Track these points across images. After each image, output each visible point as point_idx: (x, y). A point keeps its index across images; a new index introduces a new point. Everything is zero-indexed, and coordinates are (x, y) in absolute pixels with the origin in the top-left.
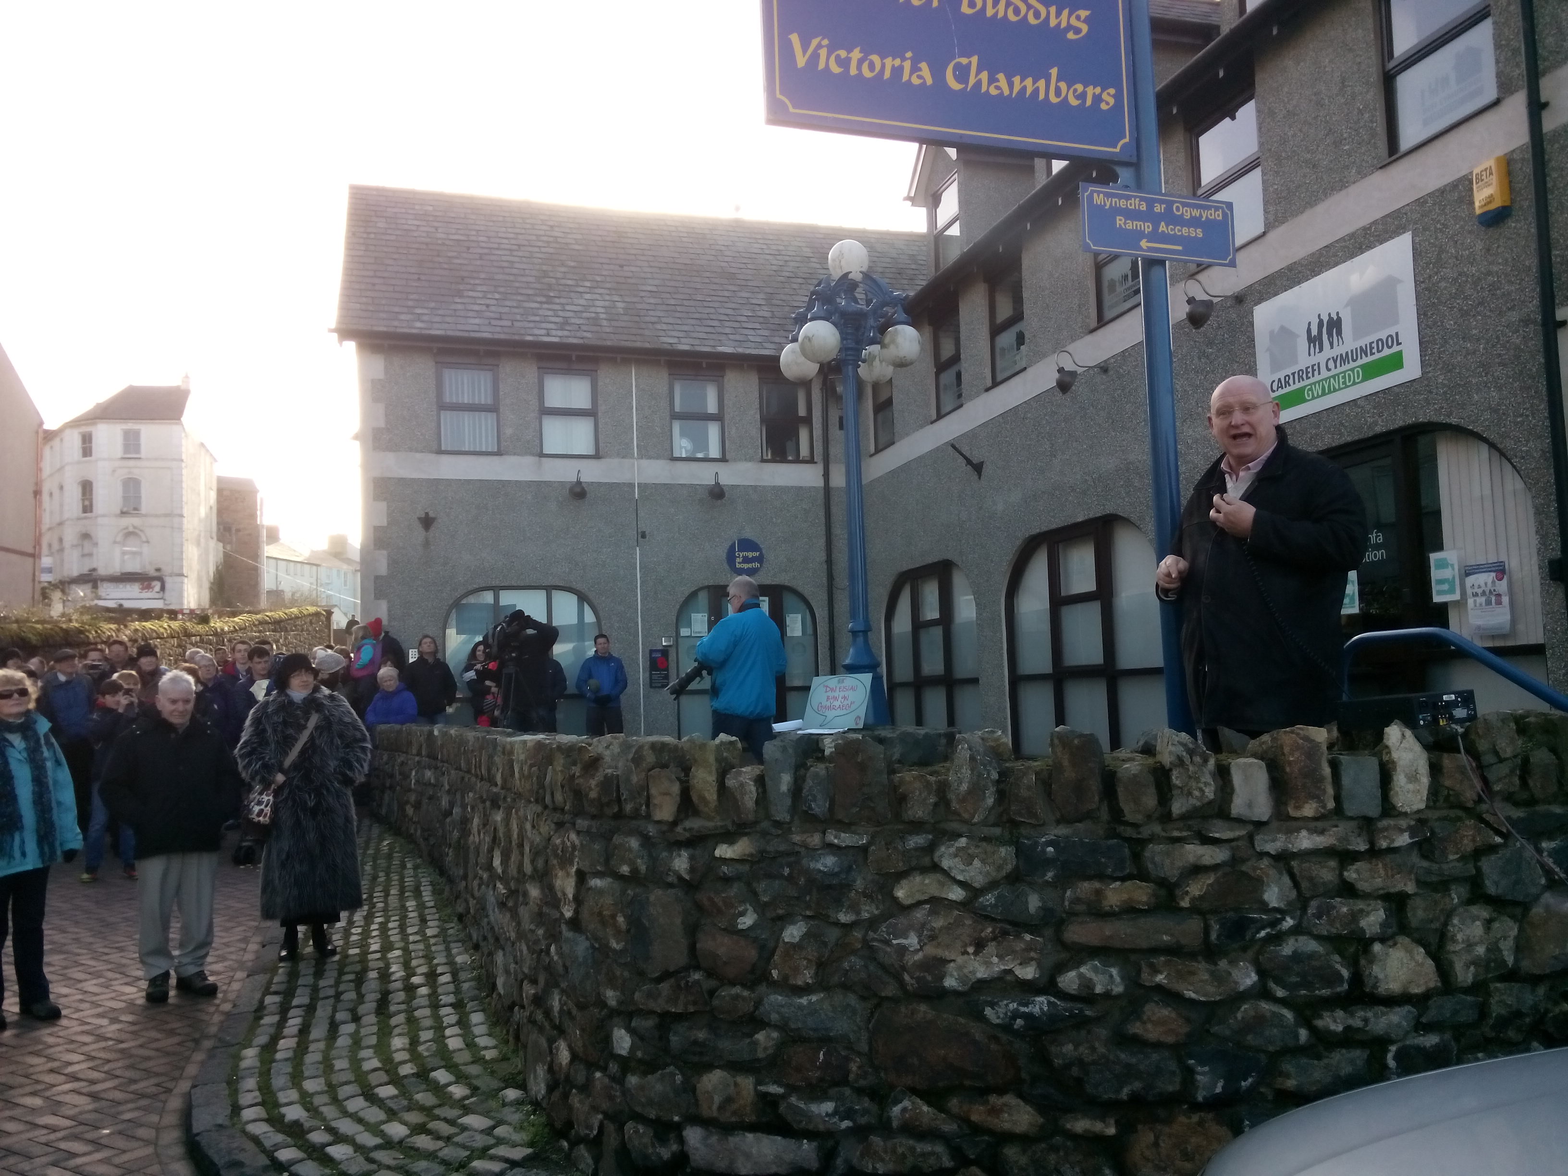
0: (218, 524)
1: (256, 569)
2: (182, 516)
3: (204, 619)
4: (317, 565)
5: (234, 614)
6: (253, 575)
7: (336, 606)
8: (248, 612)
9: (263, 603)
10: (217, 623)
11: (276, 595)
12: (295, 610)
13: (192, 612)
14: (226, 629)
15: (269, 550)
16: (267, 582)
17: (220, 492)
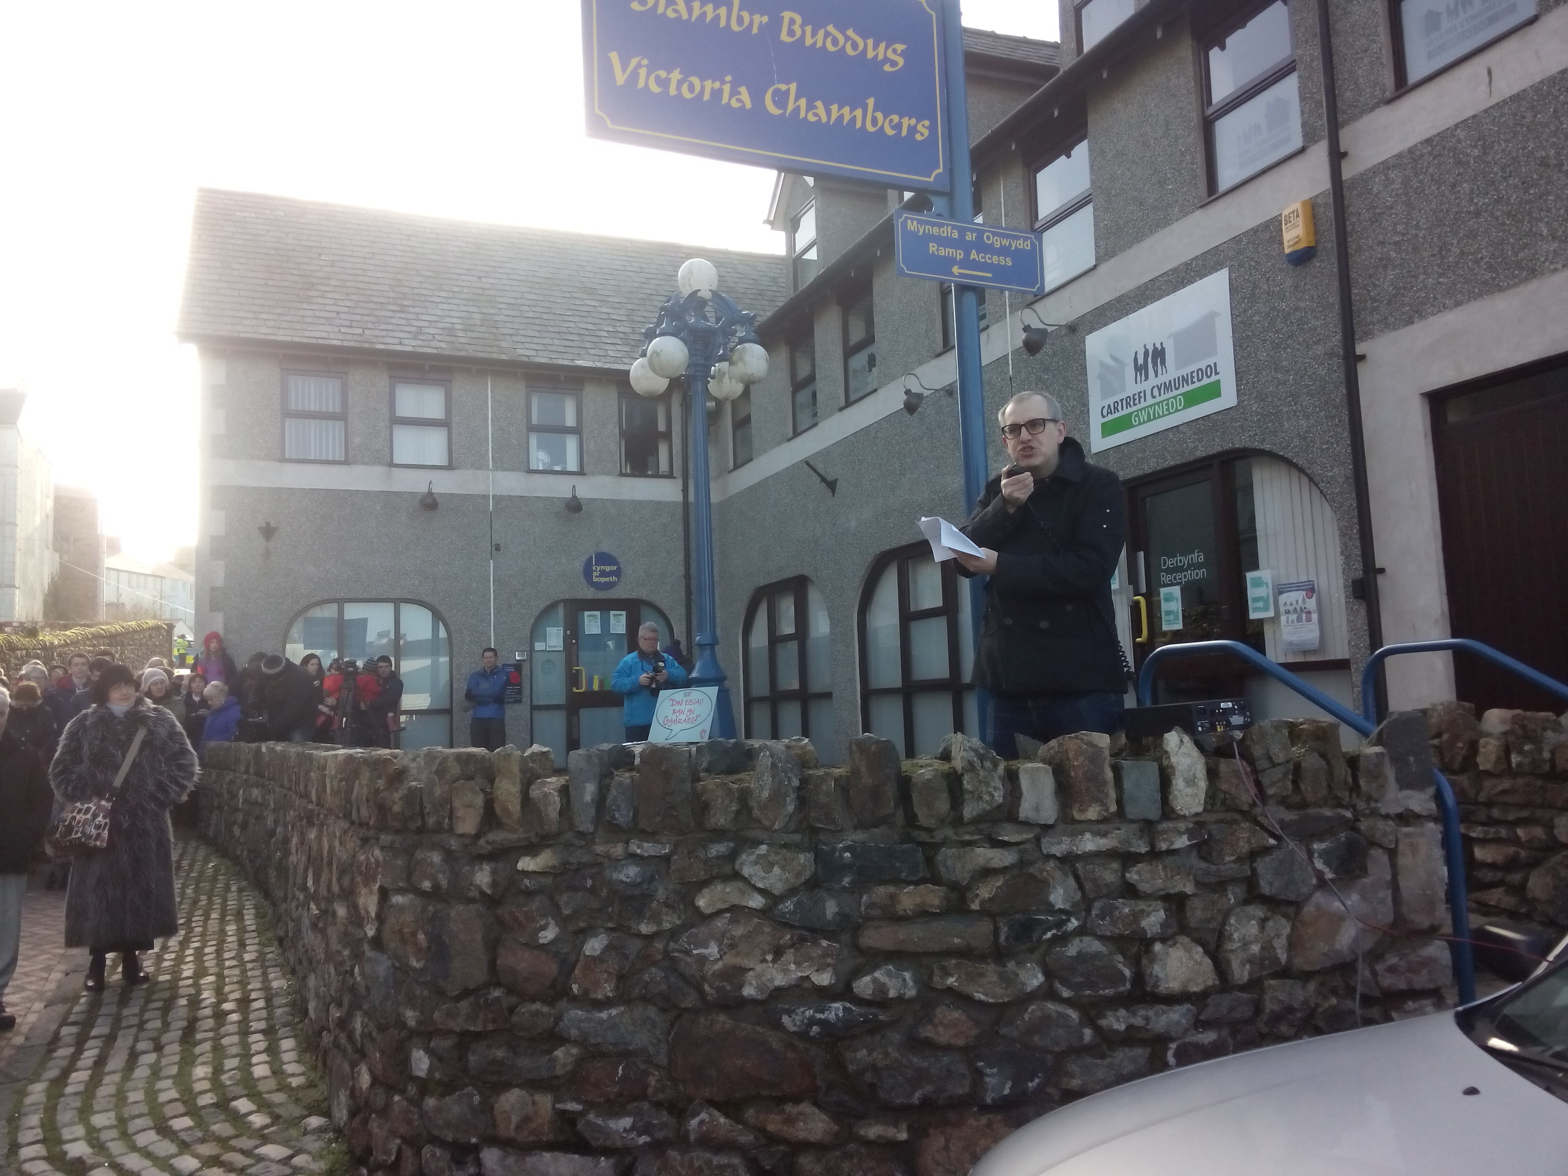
0: (55, 533)
1: (95, 580)
2: (15, 524)
3: (32, 632)
4: (162, 578)
5: (66, 627)
6: (92, 587)
7: (180, 620)
8: (82, 625)
9: (103, 615)
10: (46, 637)
11: (117, 606)
12: (133, 624)
13: (22, 624)
14: (56, 642)
15: (109, 562)
16: (107, 594)
17: (58, 500)
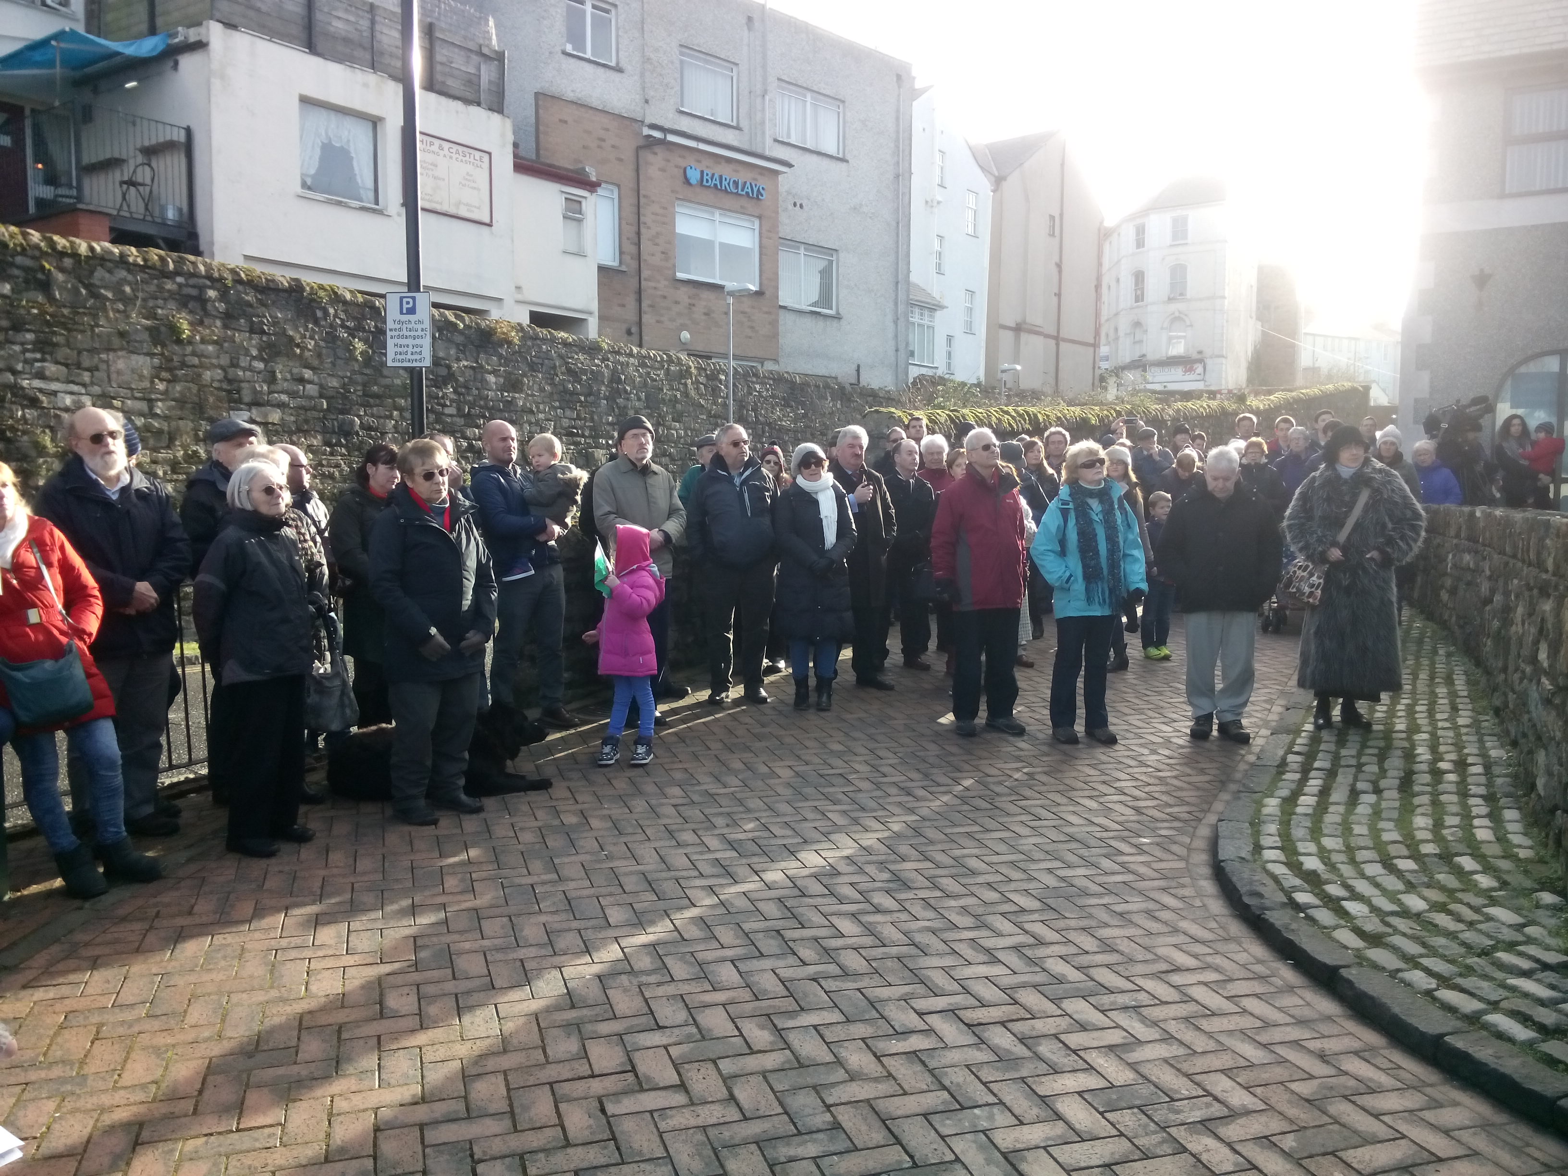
0: (1258, 302)
1: (1293, 346)
2: (1224, 297)
3: (1241, 399)
4: (1356, 339)
5: (1270, 393)
6: (1289, 353)
7: (1374, 381)
8: (1283, 391)
9: (1300, 381)
10: (1253, 402)
11: (1314, 370)
12: (1330, 387)
13: (1230, 392)
14: (1262, 407)
15: (1306, 328)
16: (1305, 360)
17: (1261, 269)
